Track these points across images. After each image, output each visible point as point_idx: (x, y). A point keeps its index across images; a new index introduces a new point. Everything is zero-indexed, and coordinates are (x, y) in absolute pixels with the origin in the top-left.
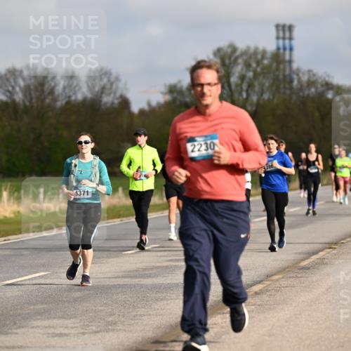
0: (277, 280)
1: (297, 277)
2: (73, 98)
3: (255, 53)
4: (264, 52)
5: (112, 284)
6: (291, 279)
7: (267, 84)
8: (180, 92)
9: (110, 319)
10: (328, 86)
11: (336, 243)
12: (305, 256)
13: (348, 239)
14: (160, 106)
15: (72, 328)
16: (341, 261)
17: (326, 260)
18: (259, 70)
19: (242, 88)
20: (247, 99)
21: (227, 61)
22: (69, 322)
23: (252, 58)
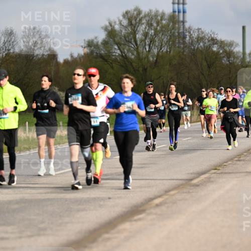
0: (173, 195)
1: (189, 192)
2: (11, 51)
3: (156, 15)
4: (163, 14)
5: (43, 198)
6: (185, 194)
7: (165, 40)
8: (97, 46)
9: (42, 226)
10: (214, 41)
11: (220, 166)
12: (195, 176)
13: (229, 162)
14: (80, 57)
15: (12, 233)
16: (224, 180)
17: (212, 179)
18: (158, 28)
19: (145, 43)
20: (149, 51)
21: (134, 22)
22: (9, 229)
23: (153, 19)
